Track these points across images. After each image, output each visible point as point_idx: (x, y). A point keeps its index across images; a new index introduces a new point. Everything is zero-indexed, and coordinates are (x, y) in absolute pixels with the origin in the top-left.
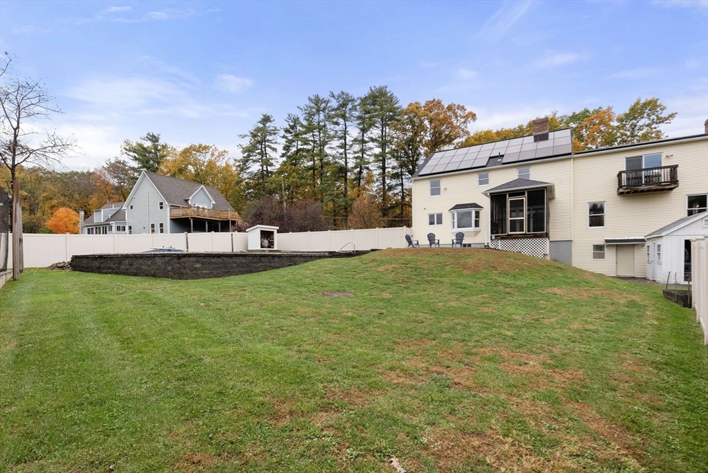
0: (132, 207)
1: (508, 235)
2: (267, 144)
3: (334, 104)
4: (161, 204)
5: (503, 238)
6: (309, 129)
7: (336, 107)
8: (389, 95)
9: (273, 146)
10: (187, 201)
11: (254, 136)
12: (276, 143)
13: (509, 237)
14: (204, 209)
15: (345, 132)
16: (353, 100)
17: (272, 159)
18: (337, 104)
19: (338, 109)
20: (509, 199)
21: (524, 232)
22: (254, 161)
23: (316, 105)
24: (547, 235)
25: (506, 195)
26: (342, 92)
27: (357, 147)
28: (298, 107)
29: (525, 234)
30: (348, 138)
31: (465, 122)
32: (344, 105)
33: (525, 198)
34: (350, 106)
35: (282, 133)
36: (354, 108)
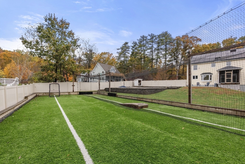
0: (94, 73)
1: (226, 83)
2: (126, 51)
3: (149, 38)
4: (103, 72)
5: (223, 84)
6: (140, 46)
7: (149, 39)
8: (168, 34)
9: (128, 52)
10: (109, 71)
11: (122, 49)
12: (129, 51)
13: (225, 84)
14: (113, 73)
15: (152, 47)
16: (155, 36)
17: (128, 56)
18: (150, 38)
19: (150, 39)
20: (226, 73)
21: (231, 83)
22: (122, 57)
23: (143, 38)
24: (239, 84)
25: (225, 71)
26: (152, 34)
27: (156, 52)
28: (137, 40)
29: (232, 83)
30: (154, 49)
31: (197, 42)
32: (152, 38)
33: (232, 72)
34: (154, 38)
35: (131, 48)
36: (156, 39)
